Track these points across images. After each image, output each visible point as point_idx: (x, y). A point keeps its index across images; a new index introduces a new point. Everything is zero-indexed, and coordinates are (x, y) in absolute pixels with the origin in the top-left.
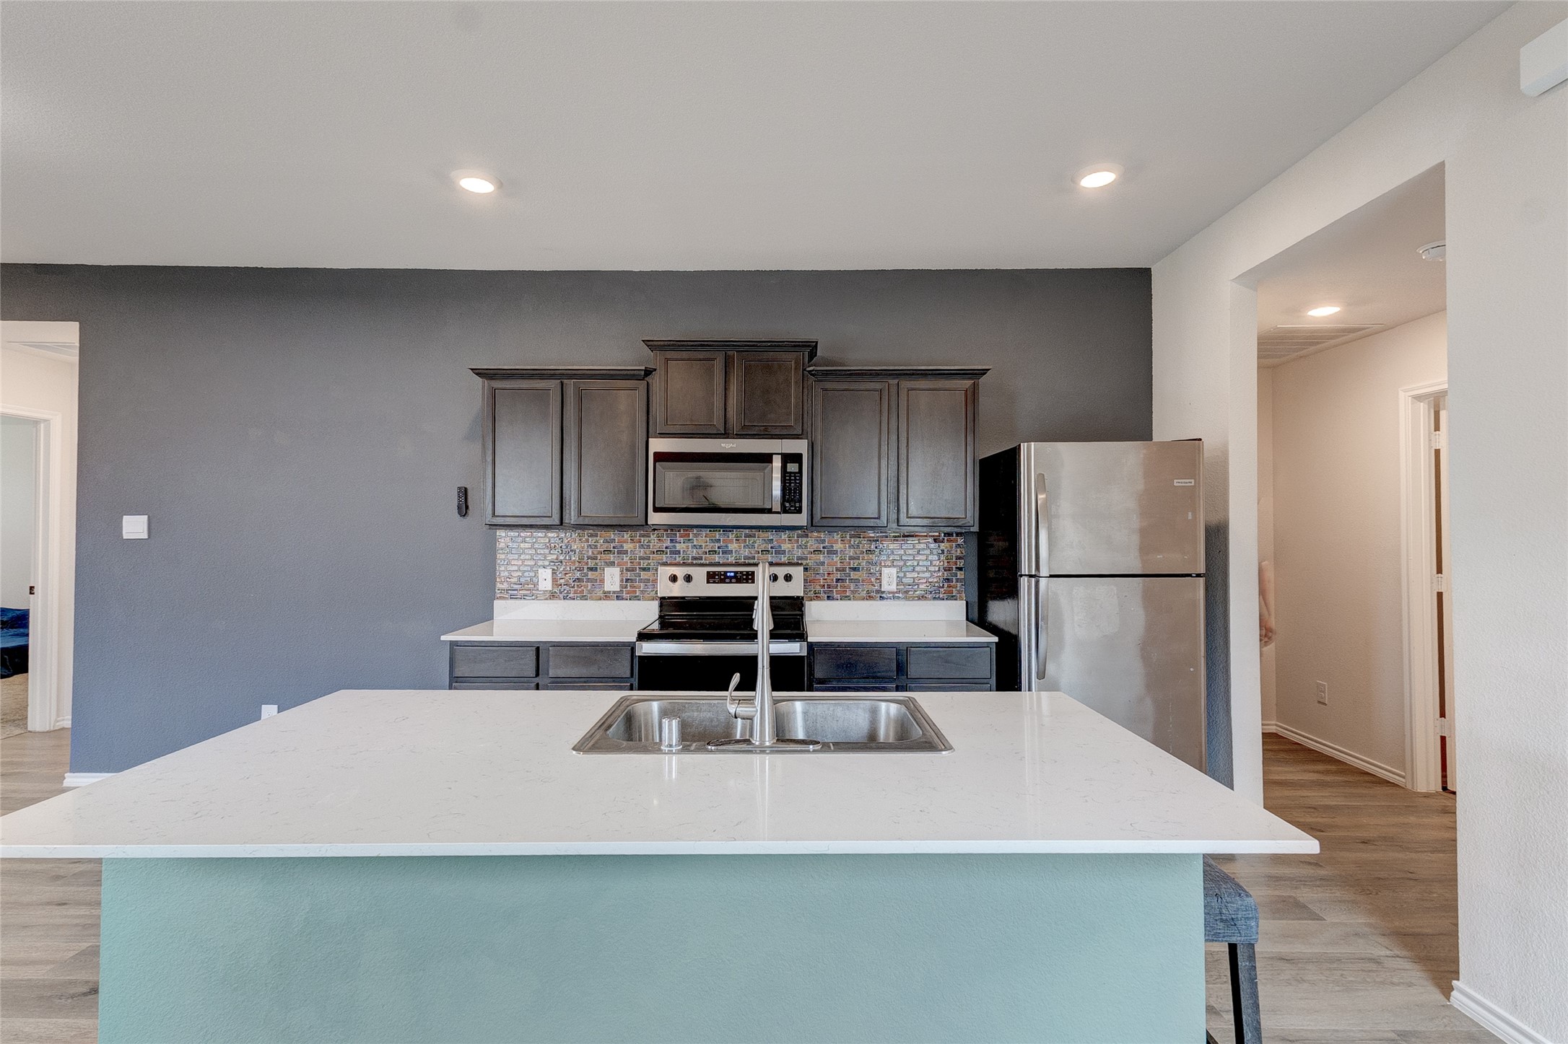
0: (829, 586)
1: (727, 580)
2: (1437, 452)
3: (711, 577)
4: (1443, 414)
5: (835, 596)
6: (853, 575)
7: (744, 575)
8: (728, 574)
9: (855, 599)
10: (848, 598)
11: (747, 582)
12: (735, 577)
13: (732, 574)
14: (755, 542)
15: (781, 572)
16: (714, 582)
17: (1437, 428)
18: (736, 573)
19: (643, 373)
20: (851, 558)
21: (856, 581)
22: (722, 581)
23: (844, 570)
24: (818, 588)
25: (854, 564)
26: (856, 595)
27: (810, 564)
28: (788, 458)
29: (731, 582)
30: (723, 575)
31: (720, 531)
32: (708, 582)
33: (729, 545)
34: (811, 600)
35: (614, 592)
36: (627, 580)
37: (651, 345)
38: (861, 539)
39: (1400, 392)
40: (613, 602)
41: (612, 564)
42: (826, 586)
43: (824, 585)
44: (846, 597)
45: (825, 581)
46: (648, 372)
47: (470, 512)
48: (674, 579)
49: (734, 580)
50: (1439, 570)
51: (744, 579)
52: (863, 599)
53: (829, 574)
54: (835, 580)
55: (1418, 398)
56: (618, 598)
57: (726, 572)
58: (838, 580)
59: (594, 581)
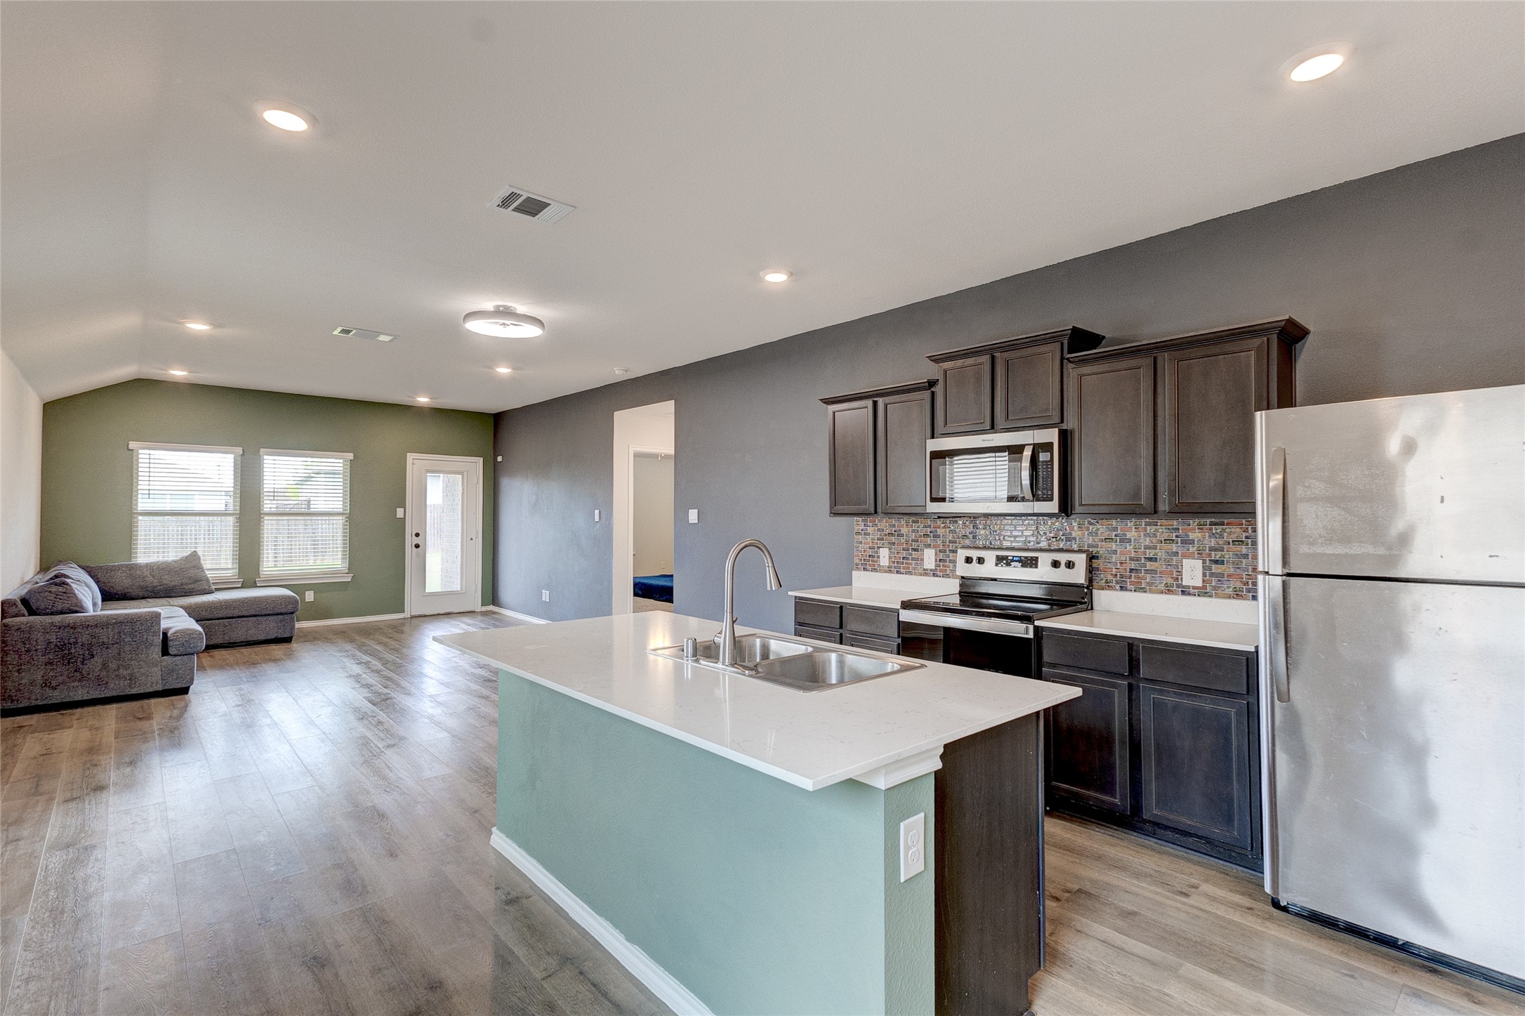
0: (1122, 577)
1: (1013, 564)
3: (1000, 561)
5: (1129, 586)
6: (1149, 565)
7: (1029, 560)
8: (1021, 558)
9: (1151, 591)
10: (1143, 590)
11: (1031, 567)
15: (1063, 558)
16: (1002, 566)
19: (927, 384)
20: (1147, 547)
21: (1153, 572)
22: (1009, 565)
23: (1138, 559)
24: (1110, 577)
25: (1150, 554)
26: (1153, 588)
27: (1101, 552)
28: (1038, 448)
29: (1016, 566)
30: (1009, 559)
32: (997, 565)
34: (1103, 589)
35: (931, 570)
36: (940, 560)
37: (936, 360)
38: (1157, 527)
40: (929, 578)
41: (929, 546)
42: (1118, 576)
43: (1116, 575)
44: (1141, 588)
45: (1118, 570)
46: (932, 384)
48: (969, 560)
49: (1019, 564)
51: (1028, 564)
52: (1162, 593)
53: (1121, 563)
54: (1128, 570)
56: (934, 575)
57: (1012, 557)
58: (1131, 570)
59: (917, 559)
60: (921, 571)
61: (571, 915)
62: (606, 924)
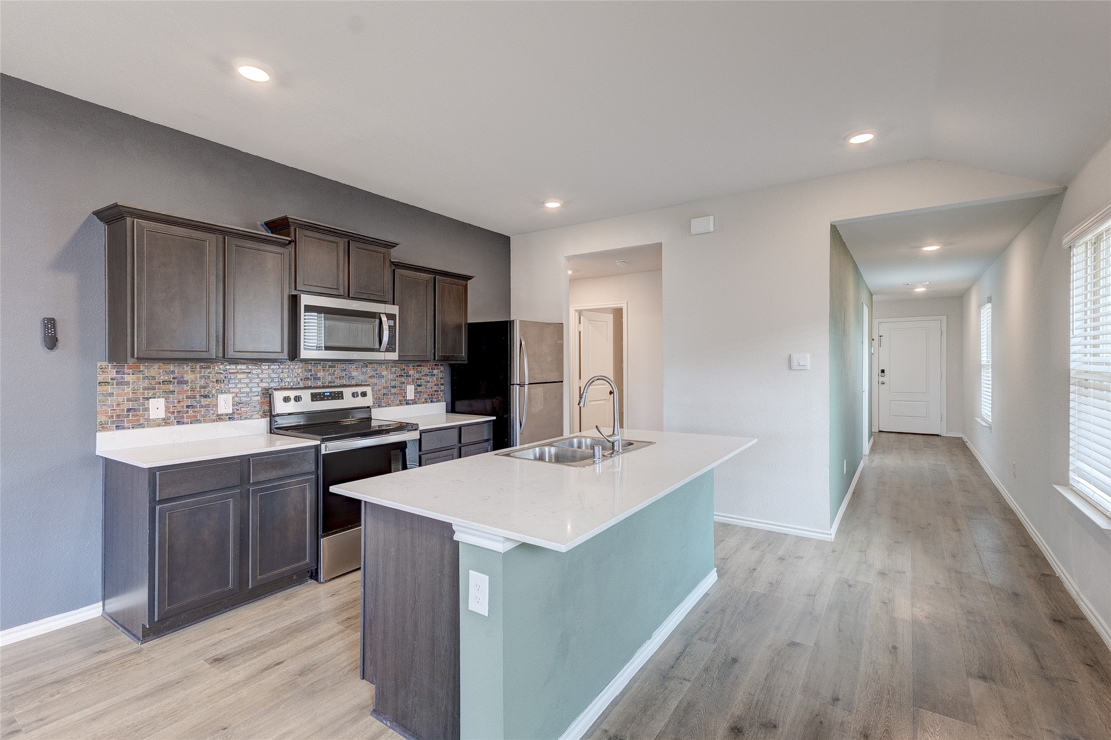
1: (326, 398)
2: (580, 332)
3: (315, 397)
4: (582, 317)
5: (383, 404)
6: (393, 391)
7: (337, 394)
8: (326, 394)
11: (339, 399)
12: (330, 395)
13: (328, 394)
14: (335, 371)
15: (358, 390)
16: (317, 400)
17: (580, 323)
18: (330, 393)
19: (288, 242)
20: (391, 380)
21: (394, 394)
22: (322, 399)
25: (393, 383)
26: (394, 403)
28: (388, 317)
29: (328, 400)
30: (322, 395)
31: (311, 363)
32: (312, 400)
33: (318, 373)
38: (396, 368)
39: (571, 308)
41: (224, 392)
44: (389, 404)
47: (60, 344)
48: (286, 399)
49: (330, 398)
50: (580, 379)
51: (337, 397)
54: (382, 394)
55: (576, 311)
56: (230, 419)
57: (324, 393)
58: (384, 394)
59: (207, 406)
60: (214, 417)
61: (617, 693)
62: (640, 651)
